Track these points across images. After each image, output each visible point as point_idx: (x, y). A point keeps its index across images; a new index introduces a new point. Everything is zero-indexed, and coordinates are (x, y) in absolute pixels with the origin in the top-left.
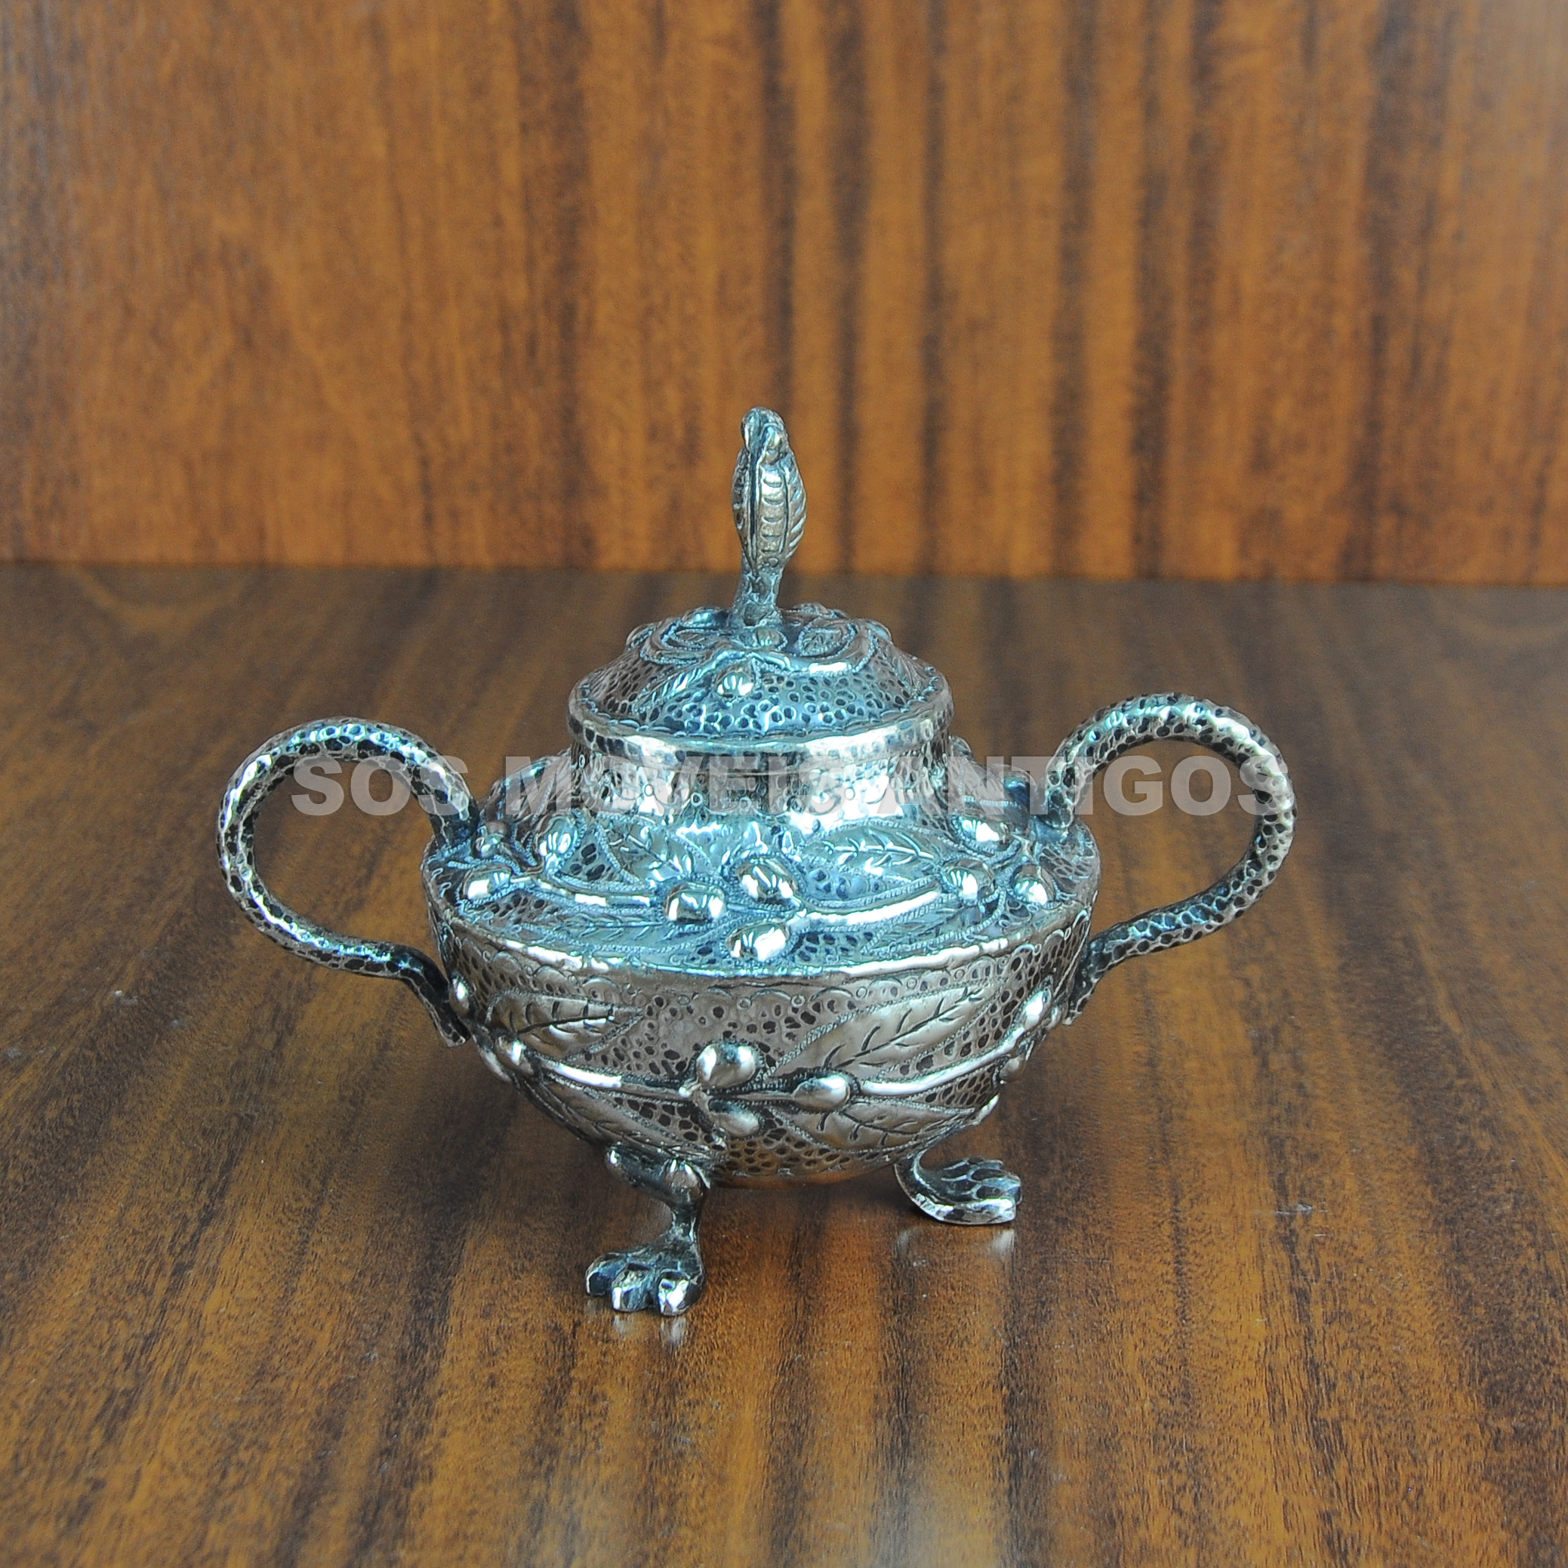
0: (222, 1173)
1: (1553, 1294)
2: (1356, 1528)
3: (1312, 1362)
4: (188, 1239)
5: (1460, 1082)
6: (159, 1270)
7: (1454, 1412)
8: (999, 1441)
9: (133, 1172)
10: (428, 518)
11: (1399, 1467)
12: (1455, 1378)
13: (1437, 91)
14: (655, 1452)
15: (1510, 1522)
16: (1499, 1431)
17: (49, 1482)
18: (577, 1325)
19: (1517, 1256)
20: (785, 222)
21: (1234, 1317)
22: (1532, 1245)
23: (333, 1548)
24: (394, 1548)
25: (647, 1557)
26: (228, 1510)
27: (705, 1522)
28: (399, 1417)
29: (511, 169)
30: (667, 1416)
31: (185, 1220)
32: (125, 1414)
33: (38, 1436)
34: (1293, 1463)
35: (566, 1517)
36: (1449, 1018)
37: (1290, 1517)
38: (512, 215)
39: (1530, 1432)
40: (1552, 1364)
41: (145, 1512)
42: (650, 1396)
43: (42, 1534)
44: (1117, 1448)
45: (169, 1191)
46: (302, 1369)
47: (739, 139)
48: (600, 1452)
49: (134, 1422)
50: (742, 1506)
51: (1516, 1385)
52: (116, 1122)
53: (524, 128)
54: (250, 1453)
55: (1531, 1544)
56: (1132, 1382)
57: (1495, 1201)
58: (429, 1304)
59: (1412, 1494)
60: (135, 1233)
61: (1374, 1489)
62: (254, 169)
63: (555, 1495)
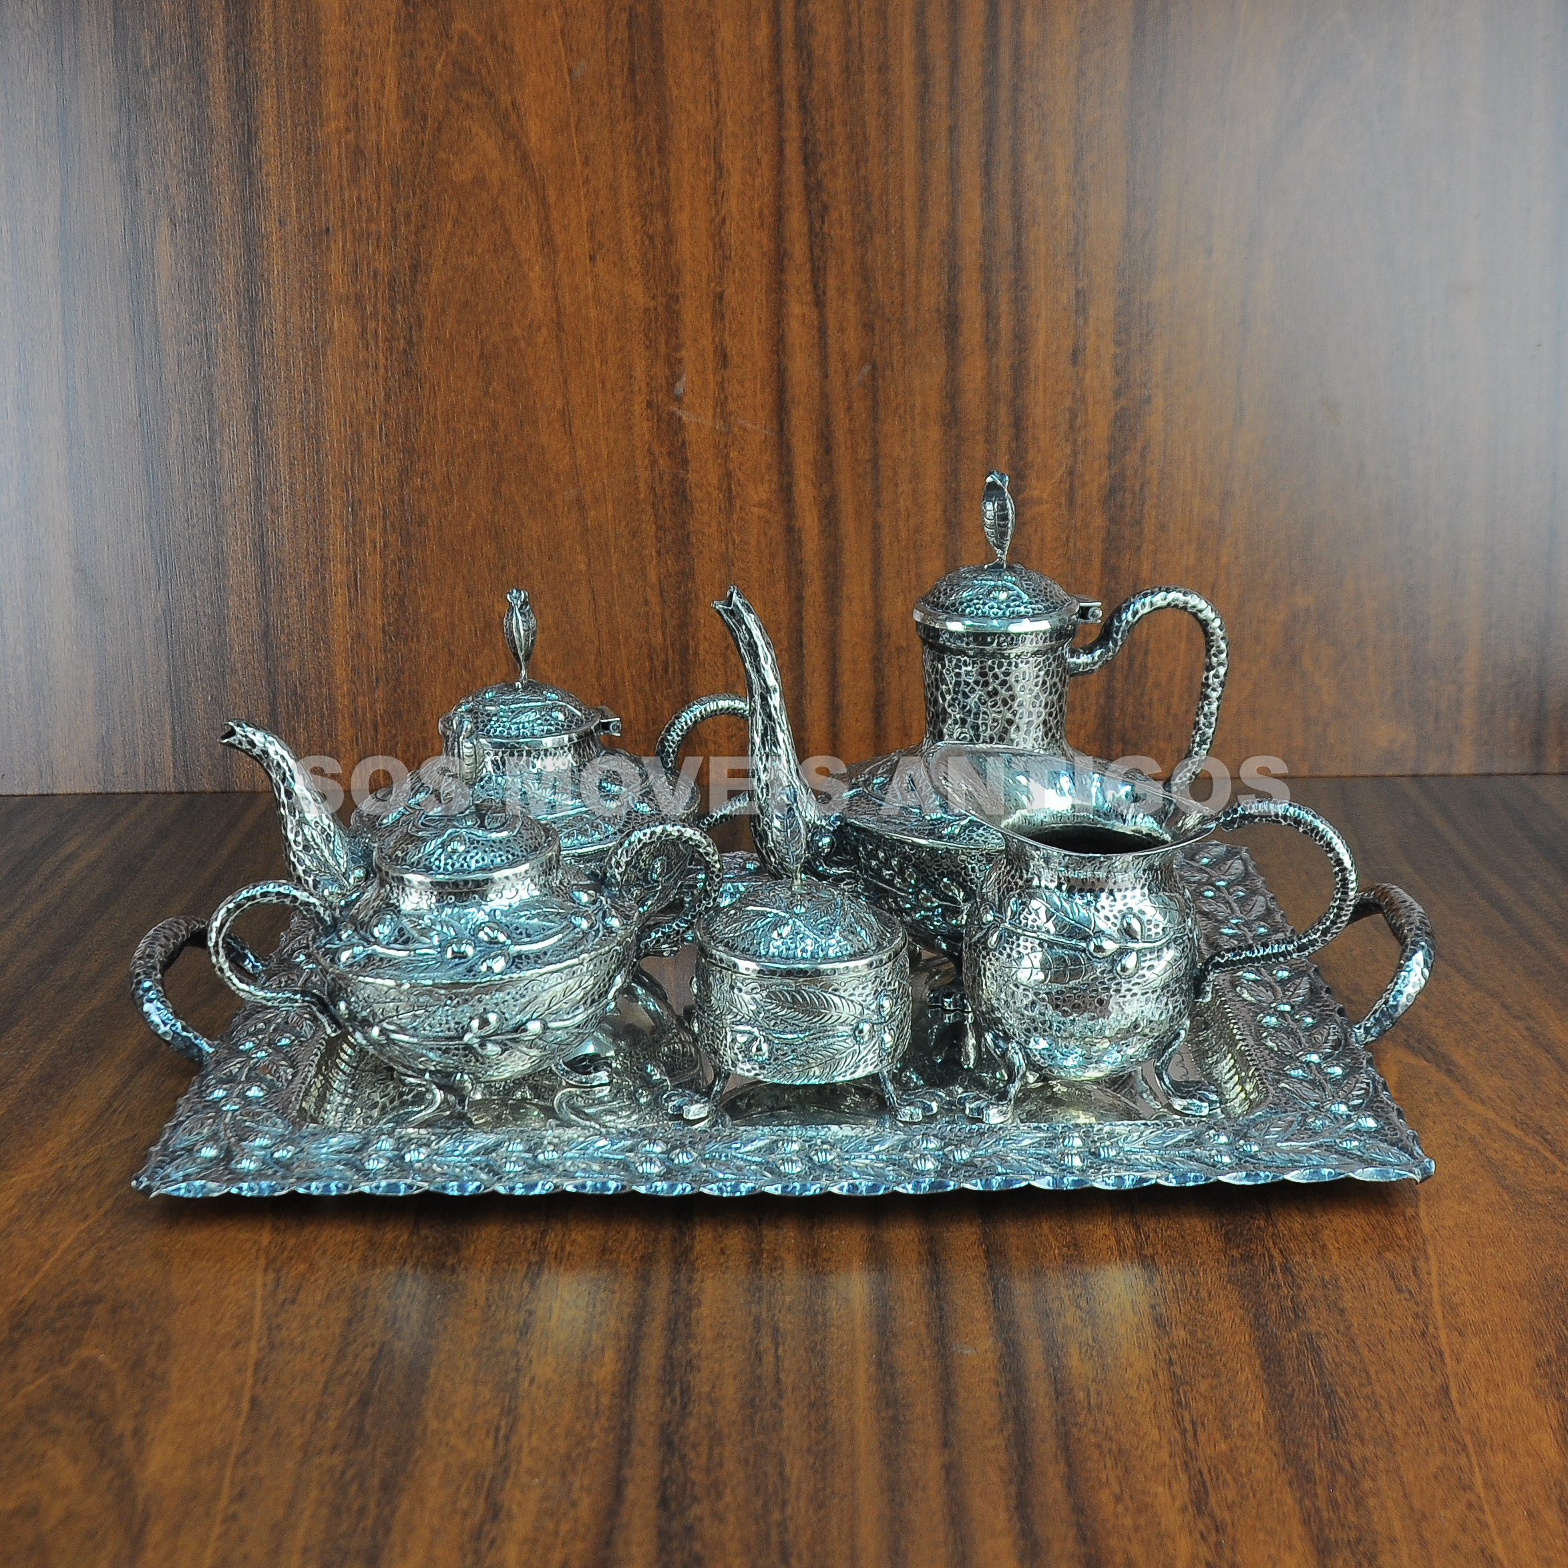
2: (1168, 1312)
3: (1136, 1223)
7: (1210, 1247)
8: (984, 1274)
11: (1186, 1279)
12: (1208, 1229)
13: (1137, 523)
14: (811, 1287)
15: (1244, 1304)
16: (1233, 1256)
17: (506, 1312)
23: (657, 1344)
24: (687, 1343)
25: (816, 1345)
27: (842, 1324)
28: (678, 1272)
29: (653, 576)
30: (814, 1267)
33: (496, 1287)
35: (772, 1324)
37: (1136, 1309)
38: (654, 600)
39: (1248, 1256)
41: (558, 1328)
42: (804, 1257)
43: (508, 1341)
46: (624, 1248)
47: (773, 555)
48: (783, 1288)
49: (543, 1278)
53: (658, 553)
55: (1256, 1316)
56: (1048, 1240)
59: (1194, 1292)
61: (1175, 1291)
62: (516, 579)
63: (764, 1312)
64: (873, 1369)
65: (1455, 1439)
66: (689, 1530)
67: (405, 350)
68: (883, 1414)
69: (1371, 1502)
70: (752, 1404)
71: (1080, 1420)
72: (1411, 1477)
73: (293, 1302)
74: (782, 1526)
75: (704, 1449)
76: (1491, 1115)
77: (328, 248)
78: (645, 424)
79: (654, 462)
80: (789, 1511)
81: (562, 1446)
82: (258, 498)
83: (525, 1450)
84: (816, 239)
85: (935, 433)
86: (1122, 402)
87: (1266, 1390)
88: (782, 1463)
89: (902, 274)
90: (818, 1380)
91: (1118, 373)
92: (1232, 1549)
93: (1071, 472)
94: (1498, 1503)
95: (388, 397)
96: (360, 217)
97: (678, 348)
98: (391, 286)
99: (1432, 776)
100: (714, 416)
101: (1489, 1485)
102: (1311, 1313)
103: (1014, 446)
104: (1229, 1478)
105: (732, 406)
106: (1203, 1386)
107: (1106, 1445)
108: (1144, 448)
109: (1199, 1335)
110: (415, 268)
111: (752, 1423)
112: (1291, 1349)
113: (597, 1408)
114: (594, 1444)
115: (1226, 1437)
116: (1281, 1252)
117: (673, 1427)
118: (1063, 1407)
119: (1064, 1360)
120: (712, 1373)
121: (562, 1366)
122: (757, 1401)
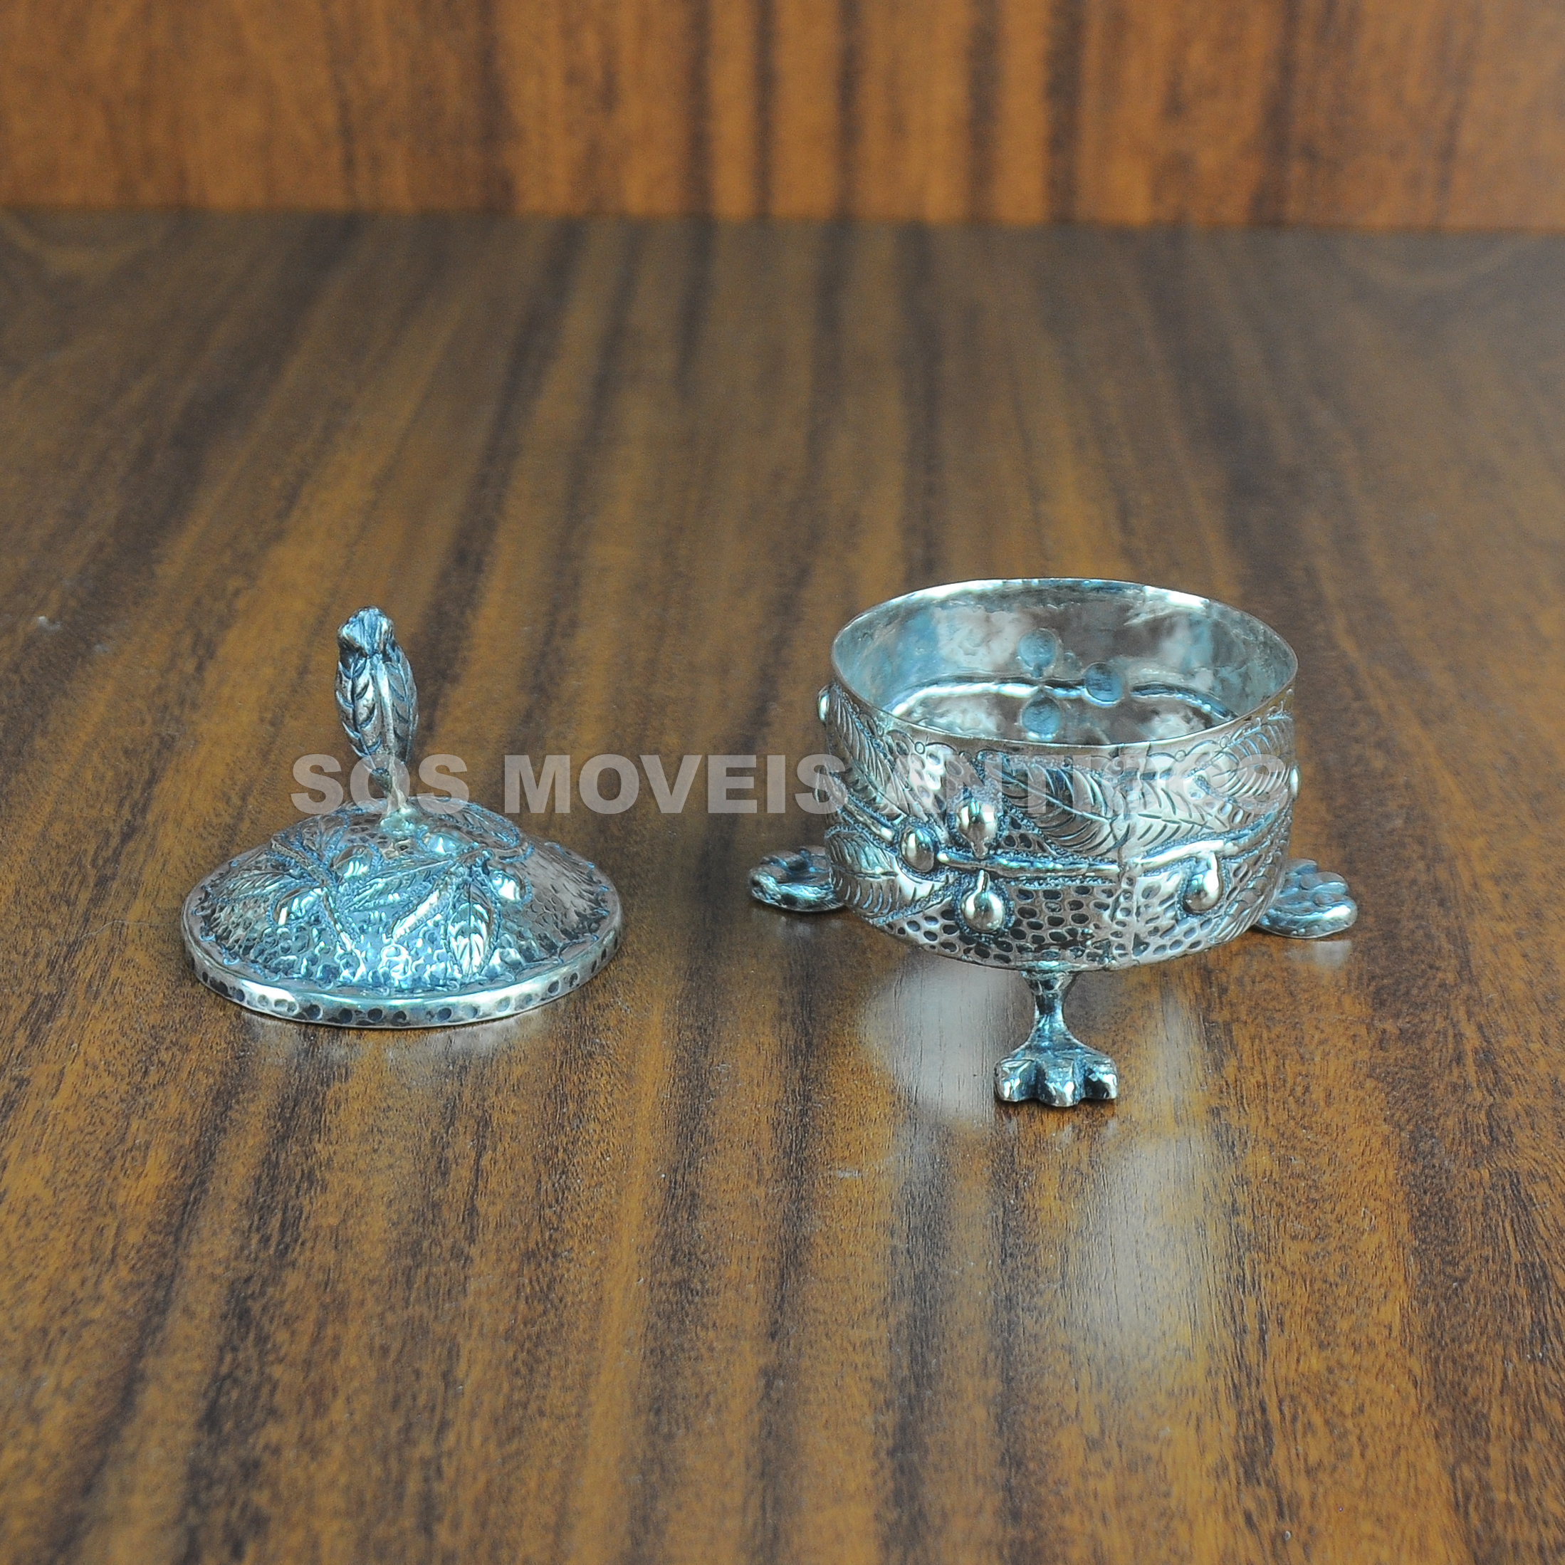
0: (144, 790)
1: (1442, 903)
2: (1243, 1121)
3: (1205, 968)
4: (110, 852)
5: (1356, 705)
6: (81, 883)
7: (1342, 1014)
9: (56, 789)
10: (349, 163)
11: (1287, 1067)
12: (1343, 982)
14: (566, 1052)
15: (1393, 1115)
16: (1384, 1031)
19: (1407, 868)
22: (1422, 858)
23: (251, 1142)
24: (311, 1141)
25: (557, 1150)
26: (149, 1106)
27: (613, 1117)
30: (577, 1019)
31: (108, 835)
32: (49, 1017)
34: (1184, 1062)
35: (478, 1112)
36: (1347, 645)
37: (1182, 1113)
39: (1414, 1033)
40: (1438, 969)
41: (67, 1109)
45: (92, 807)
49: (58, 1023)
50: (649, 1103)
51: (1403, 988)
52: (40, 743)
54: (170, 1054)
55: (1413, 1138)
57: (1387, 817)
59: (1299, 1090)
60: (58, 846)
61: (1262, 1086)
63: (467, 1093)
64: (657, 1199)
66: (250, 1469)
68: (664, 1277)
70: (414, 1250)
71: (1042, 1301)
74: (433, 1468)
75: (307, 1326)
80: (450, 1439)
81: (32, 1314)
87: (1414, 1269)
88: (453, 1353)
90: (548, 1213)
92: (1305, 1547)
102: (1522, 1138)
104: (1317, 1420)
106: (1293, 1253)
109: (1298, 1163)
111: (409, 1283)
112: (1474, 1198)
113: (114, 1249)
114: (96, 1313)
115: (1322, 1346)
116: (1480, 1027)
117: (255, 1287)
118: (1011, 1278)
119: (1028, 1196)
120: (347, 1194)
121: (63, 1175)
122: (425, 1244)
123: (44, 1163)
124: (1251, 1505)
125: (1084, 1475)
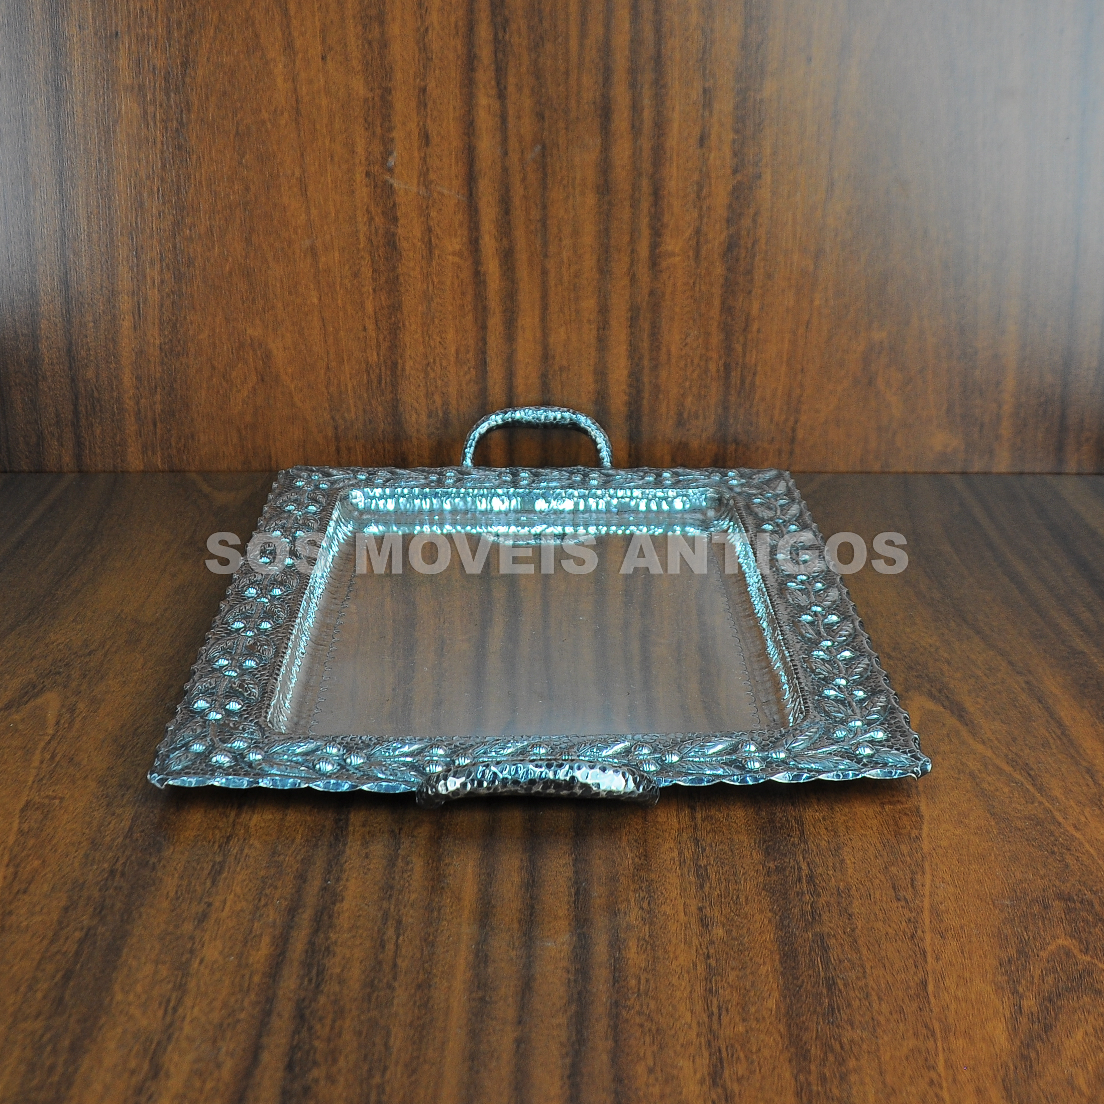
2: (712, 914)
3: (696, 839)
7: (752, 860)
8: (570, 879)
11: (730, 886)
12: (753, 844)
13: (749, 272)
14: (432, 887)
15: (773, 908)
16: (769, 868)
17: (190, 902)
18: (401, 829)
20: (484, 327)
21: (665, 820)
23: (304, 932)
24: (328, 932)
25: (429, 936)
26: (261, 916)
27: (453, 918)
28: (329, 873)
29: (369, 308)
30: (437, 870)
32: (220, 872)
33: (185, 883)
34: (688, 886)
35: (397, 917)
37: (687, 910)
38: (371, 327)
39: (781, 868)
40: (791, 836)
41: (228, 918)
42: (430, 861)
43: (188, 927)
44: (618, 881)
46: (290, 851)
47: (463, 293)
48: (411, 888)
49: (224, 875)
50: (467, 911)
51: (777, 847)
53: (374, 290)
54: (270, 890)
55: (781, 919)
56: (624, 851)
58: (340, 820)
59: (735, 897)
61: (720, 896)
62: (263, 309)
63: (392, 907)
64: (471, 958)
65: (926, 1026)
66: (306, 1090)
67: (177, 130)
68: (474, 995)
69: (853, 1078)
70: (372, 984)
71: (629, 1003)
72: (887, 1057)
73: (25, 892)
74: (381, 1088)
75: (328, 1022)
76: (989, 753)
77: (117, 48)
78: (365, 189)
79: (371, 219)
80: (388, 1075)
81: (216, 1017)
82: (63, 244)
83: (188, 1019)
84: (500, 46)
85: (591, 199)
86: (739, 177)
87: (781, 981)
88: (388, 1034)
89: (567, 73)
90: (426, 965)
91: (735, 155)
93: (698, 232)
94: (954, 1080)
95: (164, 167)
96: (142, 24)
97: (390, 129)
98: (166, 80)
99: (977, 473)
100: (418, 184)
101: (949, 1065)
102: (825, 917)
103: (653, 210)
104: (742, 1055)
105: (432, 176)
106: (732, 976)
107: (647, 1025)
108: (756, 214)
109: (734, 934)
110: (185, 64)
111: (370, 1001)
112: (805, 947)
113: (249, 985)
114: (242, 1016)
115: (744, 1020)
116: (808, 864)
117: (307, 1003)
118: (618, 992)
119: (624, 952)
120: (344, 958)
121: (226, 950)
122: (376, 982)
123: (219, 944)
124: (714, 1096)
125: (647, 1085)
